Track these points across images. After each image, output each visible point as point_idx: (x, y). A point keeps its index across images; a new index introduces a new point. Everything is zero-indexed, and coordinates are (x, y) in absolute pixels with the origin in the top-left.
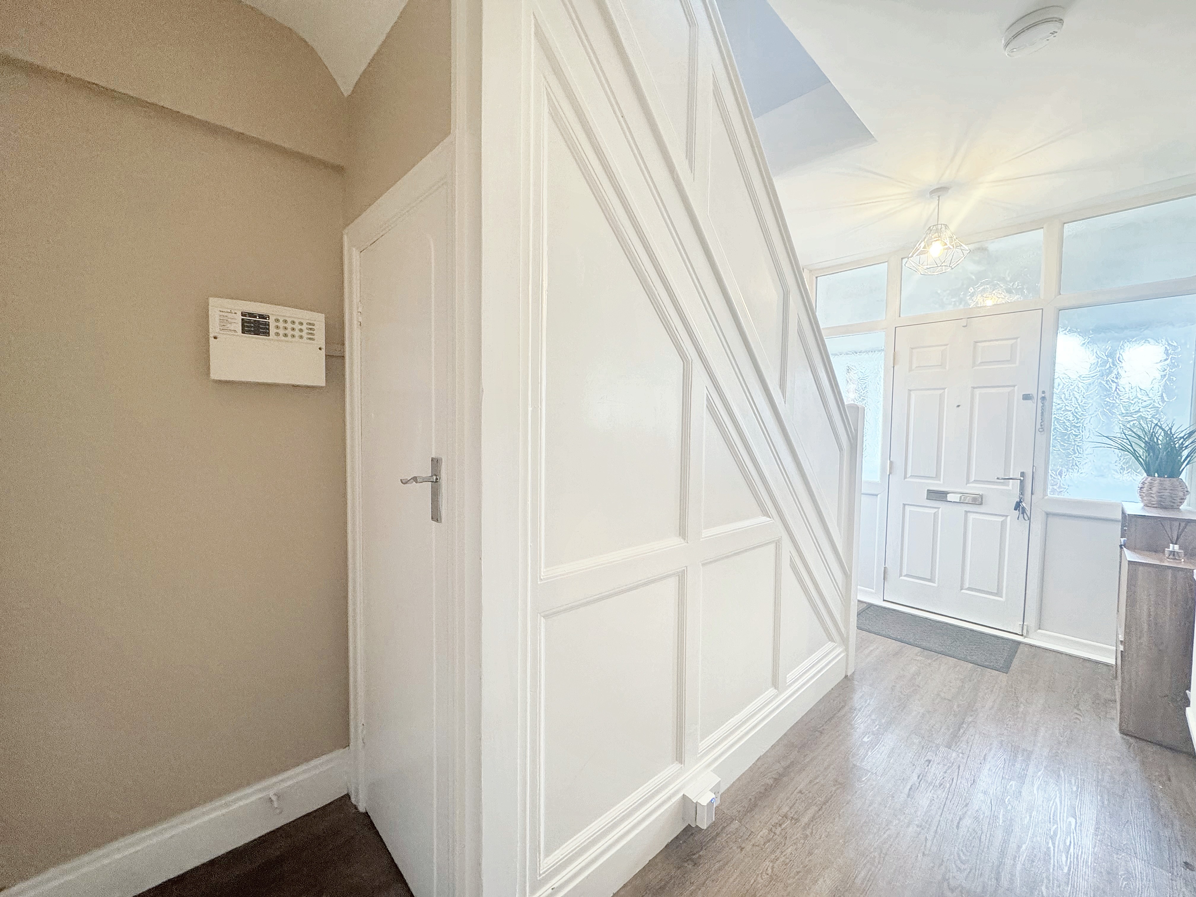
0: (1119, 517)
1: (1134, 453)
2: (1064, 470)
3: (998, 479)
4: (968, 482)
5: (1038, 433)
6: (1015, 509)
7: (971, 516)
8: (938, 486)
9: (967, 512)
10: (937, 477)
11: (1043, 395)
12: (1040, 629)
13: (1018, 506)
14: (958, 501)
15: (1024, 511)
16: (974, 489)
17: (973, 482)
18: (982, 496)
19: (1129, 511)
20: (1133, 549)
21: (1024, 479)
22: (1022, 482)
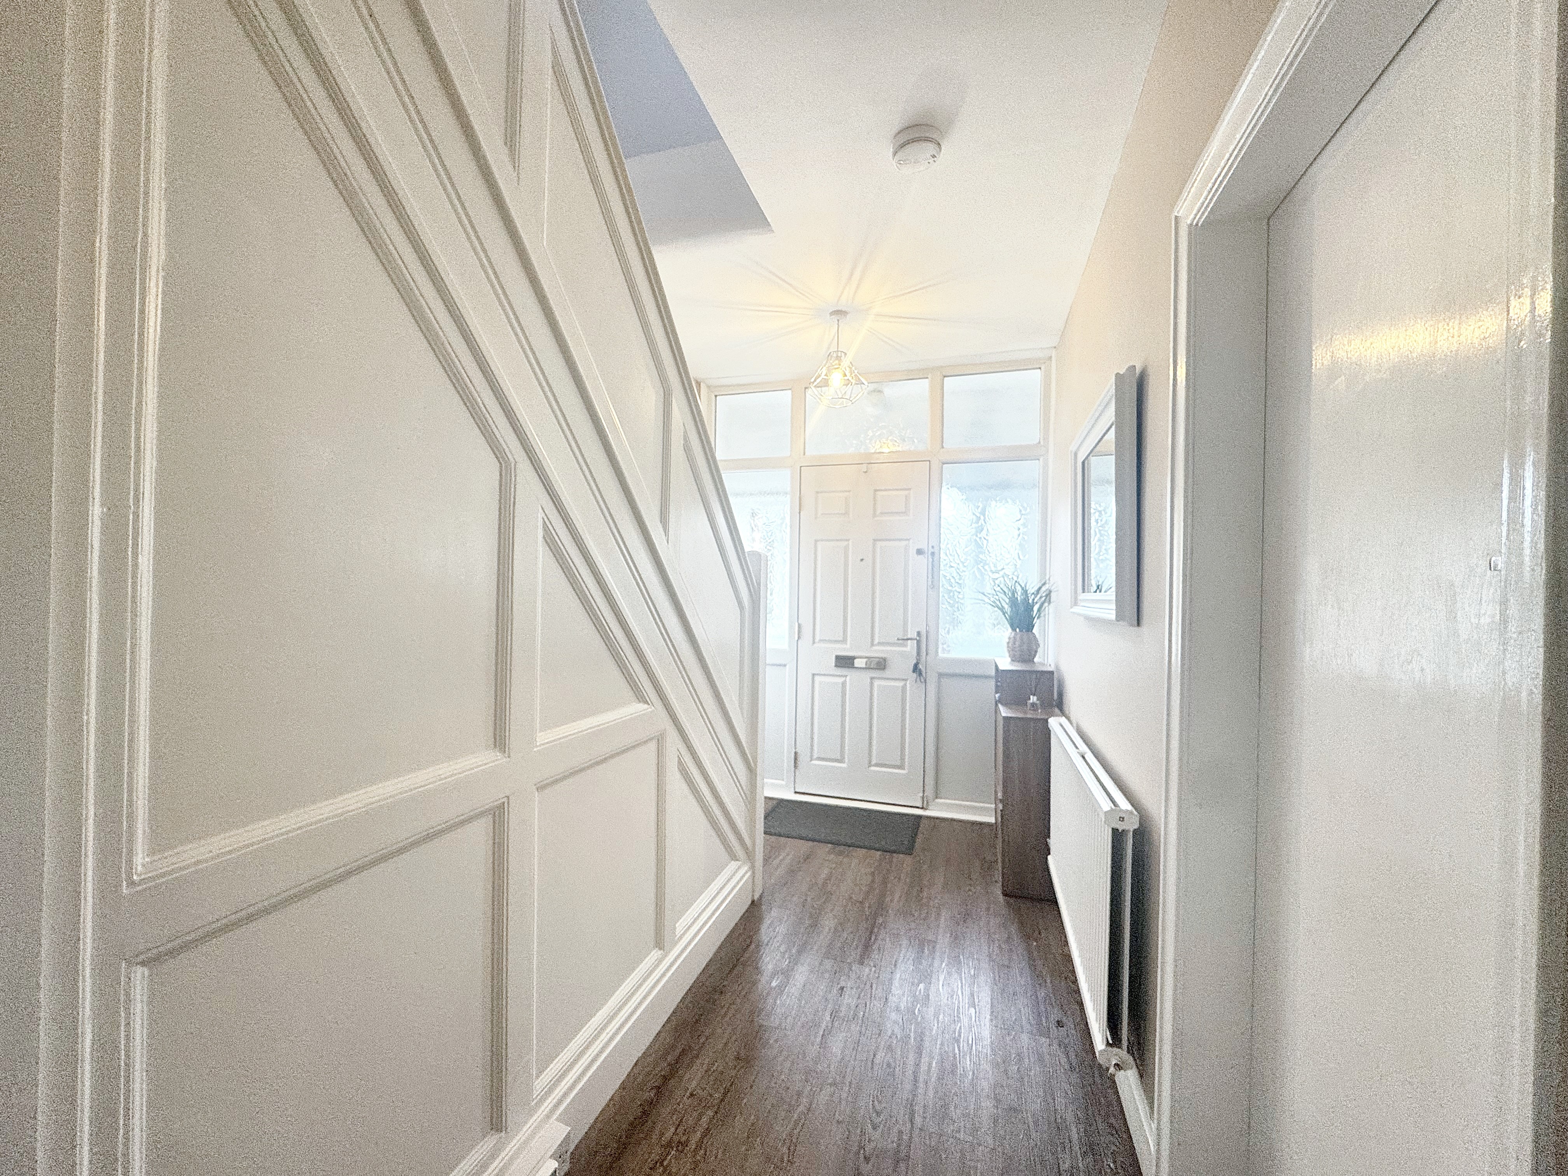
0: (993, 673)
1: (1002, 609)
2: (951, 628)
3: (898, 639)
4: (872, 645)
5: (930, 592)
6: (914, 672)
7: (877, 683)
8: (845, 651)
9: (872, 678)
10: (844, 641)
11: (932, 550)
12: (937, 798)
13: (916, 668)
14: (864, 666)
15: (920, 674)
16: (878, 652)
17: (876, 645)
18: (885, 660)
19: (1001, 668)
20: (1005, 705)
21: (919, 639)
22: (919, 642)
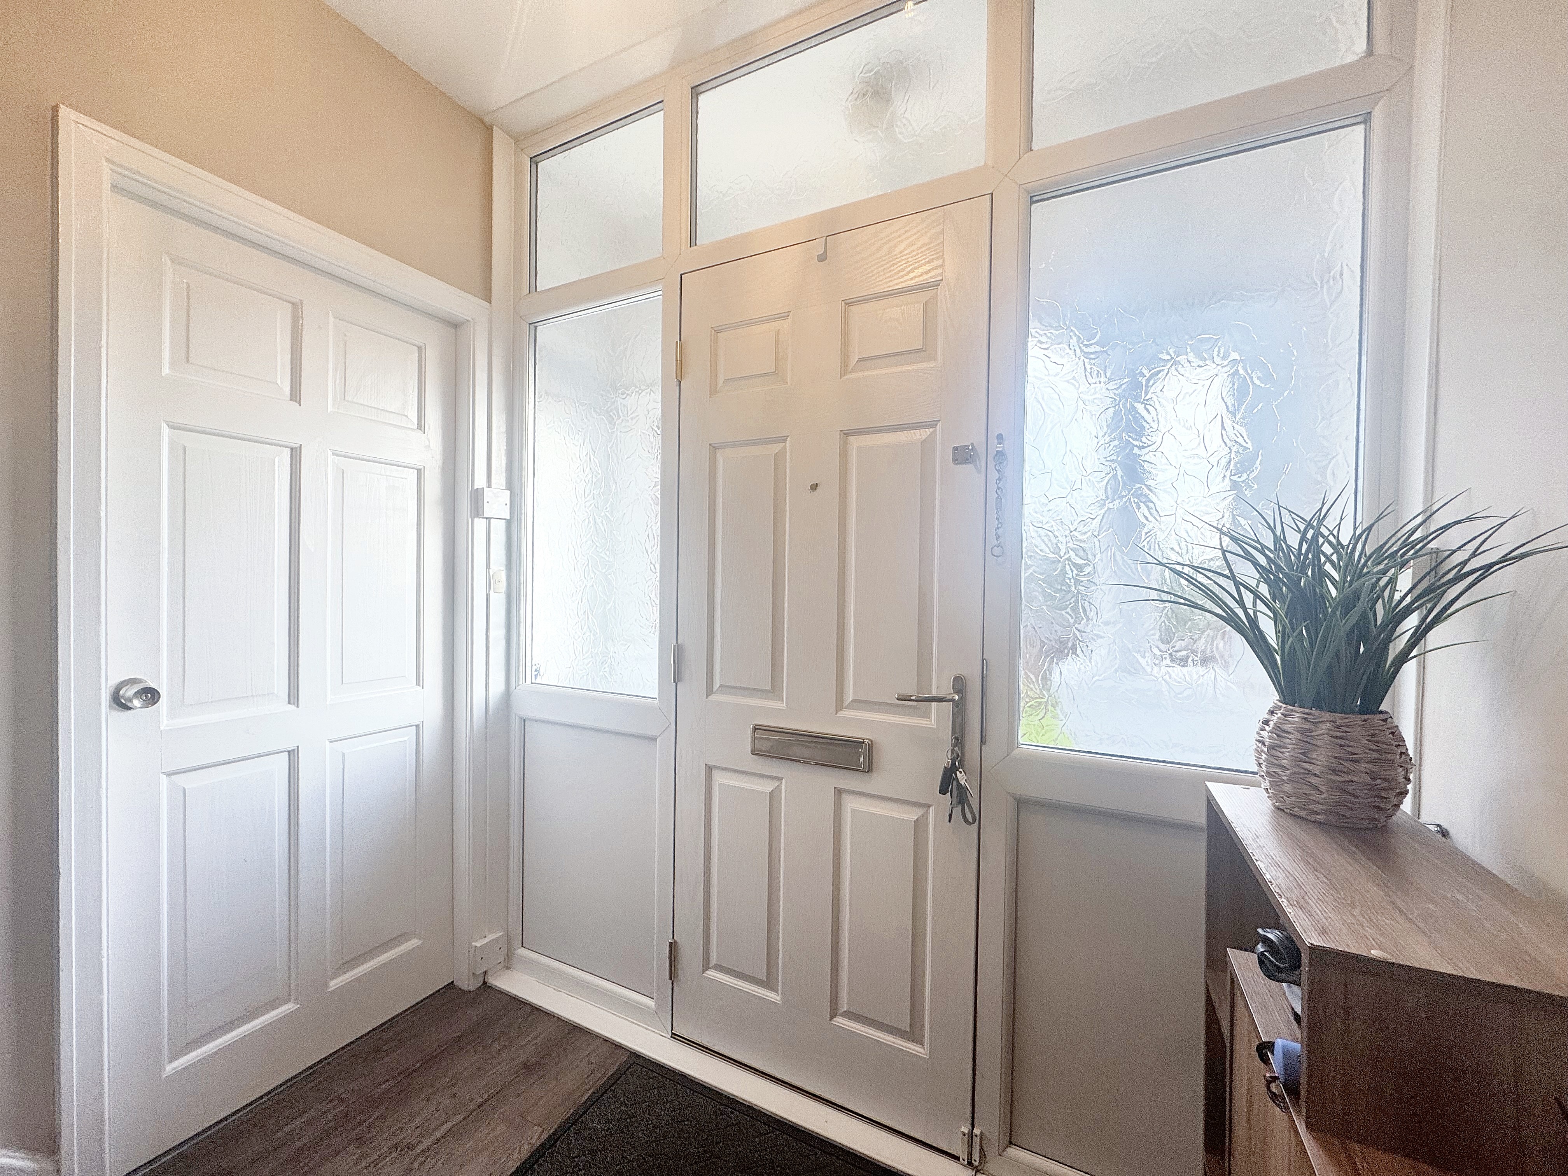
0: (1201, 819)
3: (905, 696)
4: (840, 705)
6: (943, 791)
7: (851, 804)
8: (776, 714)
9: (839, 792)
10: (774, 689)
11: (1000, 448)
12: (1011, 1146)
13: (948, 782)
15: (962, 797)
16: (853, 725)
17: (850, 707)
18: (868, 746)
21: (961, 698)
22: (960, 709)
